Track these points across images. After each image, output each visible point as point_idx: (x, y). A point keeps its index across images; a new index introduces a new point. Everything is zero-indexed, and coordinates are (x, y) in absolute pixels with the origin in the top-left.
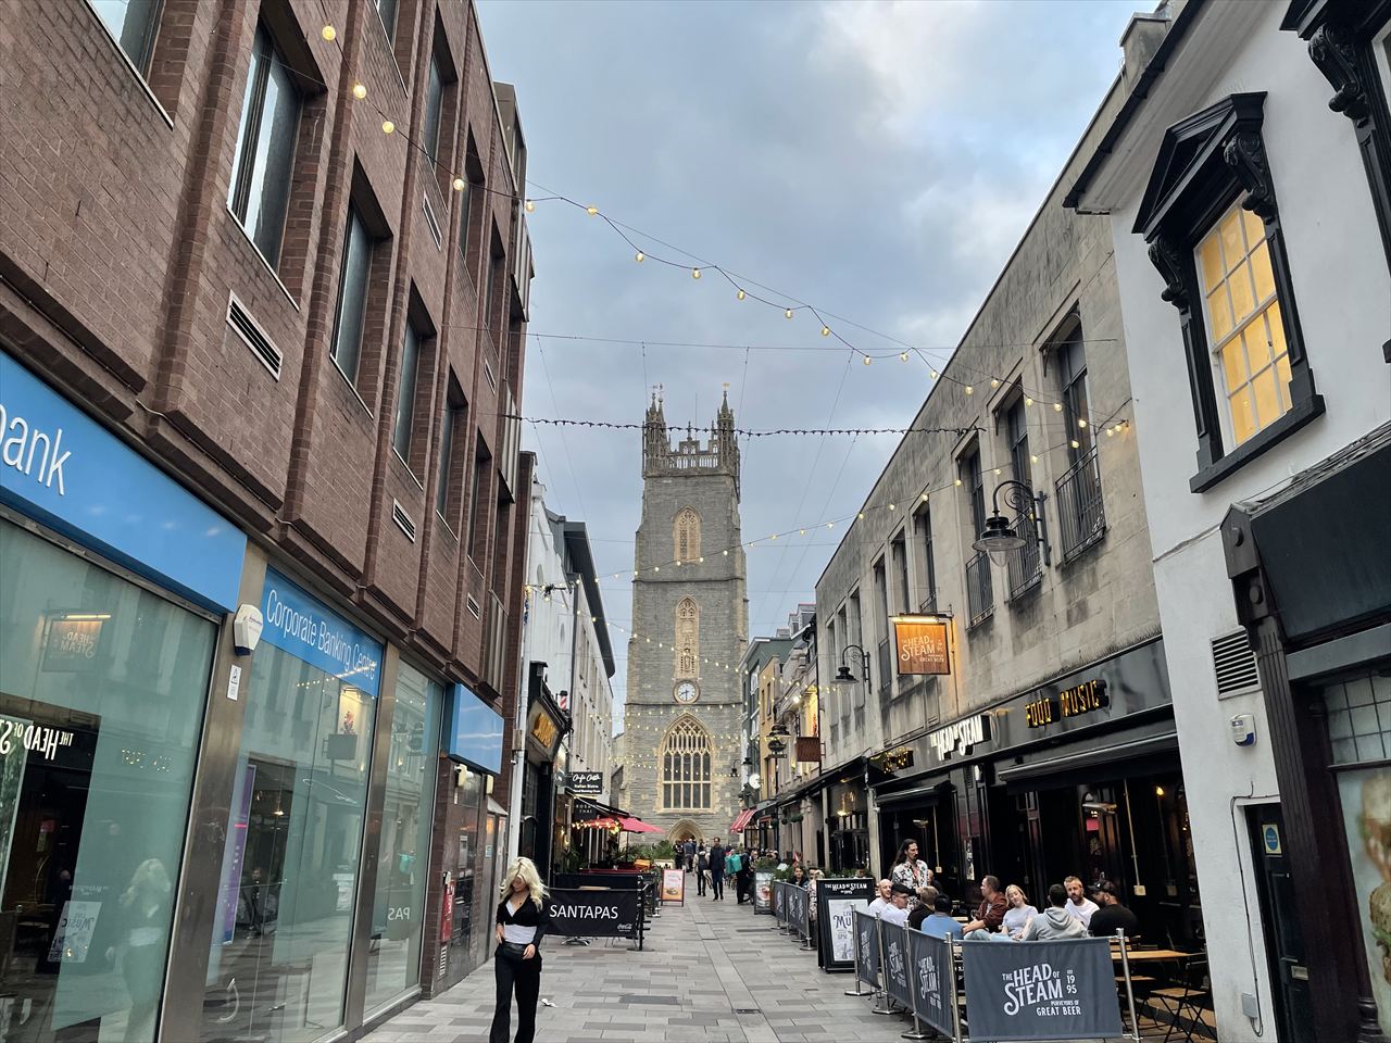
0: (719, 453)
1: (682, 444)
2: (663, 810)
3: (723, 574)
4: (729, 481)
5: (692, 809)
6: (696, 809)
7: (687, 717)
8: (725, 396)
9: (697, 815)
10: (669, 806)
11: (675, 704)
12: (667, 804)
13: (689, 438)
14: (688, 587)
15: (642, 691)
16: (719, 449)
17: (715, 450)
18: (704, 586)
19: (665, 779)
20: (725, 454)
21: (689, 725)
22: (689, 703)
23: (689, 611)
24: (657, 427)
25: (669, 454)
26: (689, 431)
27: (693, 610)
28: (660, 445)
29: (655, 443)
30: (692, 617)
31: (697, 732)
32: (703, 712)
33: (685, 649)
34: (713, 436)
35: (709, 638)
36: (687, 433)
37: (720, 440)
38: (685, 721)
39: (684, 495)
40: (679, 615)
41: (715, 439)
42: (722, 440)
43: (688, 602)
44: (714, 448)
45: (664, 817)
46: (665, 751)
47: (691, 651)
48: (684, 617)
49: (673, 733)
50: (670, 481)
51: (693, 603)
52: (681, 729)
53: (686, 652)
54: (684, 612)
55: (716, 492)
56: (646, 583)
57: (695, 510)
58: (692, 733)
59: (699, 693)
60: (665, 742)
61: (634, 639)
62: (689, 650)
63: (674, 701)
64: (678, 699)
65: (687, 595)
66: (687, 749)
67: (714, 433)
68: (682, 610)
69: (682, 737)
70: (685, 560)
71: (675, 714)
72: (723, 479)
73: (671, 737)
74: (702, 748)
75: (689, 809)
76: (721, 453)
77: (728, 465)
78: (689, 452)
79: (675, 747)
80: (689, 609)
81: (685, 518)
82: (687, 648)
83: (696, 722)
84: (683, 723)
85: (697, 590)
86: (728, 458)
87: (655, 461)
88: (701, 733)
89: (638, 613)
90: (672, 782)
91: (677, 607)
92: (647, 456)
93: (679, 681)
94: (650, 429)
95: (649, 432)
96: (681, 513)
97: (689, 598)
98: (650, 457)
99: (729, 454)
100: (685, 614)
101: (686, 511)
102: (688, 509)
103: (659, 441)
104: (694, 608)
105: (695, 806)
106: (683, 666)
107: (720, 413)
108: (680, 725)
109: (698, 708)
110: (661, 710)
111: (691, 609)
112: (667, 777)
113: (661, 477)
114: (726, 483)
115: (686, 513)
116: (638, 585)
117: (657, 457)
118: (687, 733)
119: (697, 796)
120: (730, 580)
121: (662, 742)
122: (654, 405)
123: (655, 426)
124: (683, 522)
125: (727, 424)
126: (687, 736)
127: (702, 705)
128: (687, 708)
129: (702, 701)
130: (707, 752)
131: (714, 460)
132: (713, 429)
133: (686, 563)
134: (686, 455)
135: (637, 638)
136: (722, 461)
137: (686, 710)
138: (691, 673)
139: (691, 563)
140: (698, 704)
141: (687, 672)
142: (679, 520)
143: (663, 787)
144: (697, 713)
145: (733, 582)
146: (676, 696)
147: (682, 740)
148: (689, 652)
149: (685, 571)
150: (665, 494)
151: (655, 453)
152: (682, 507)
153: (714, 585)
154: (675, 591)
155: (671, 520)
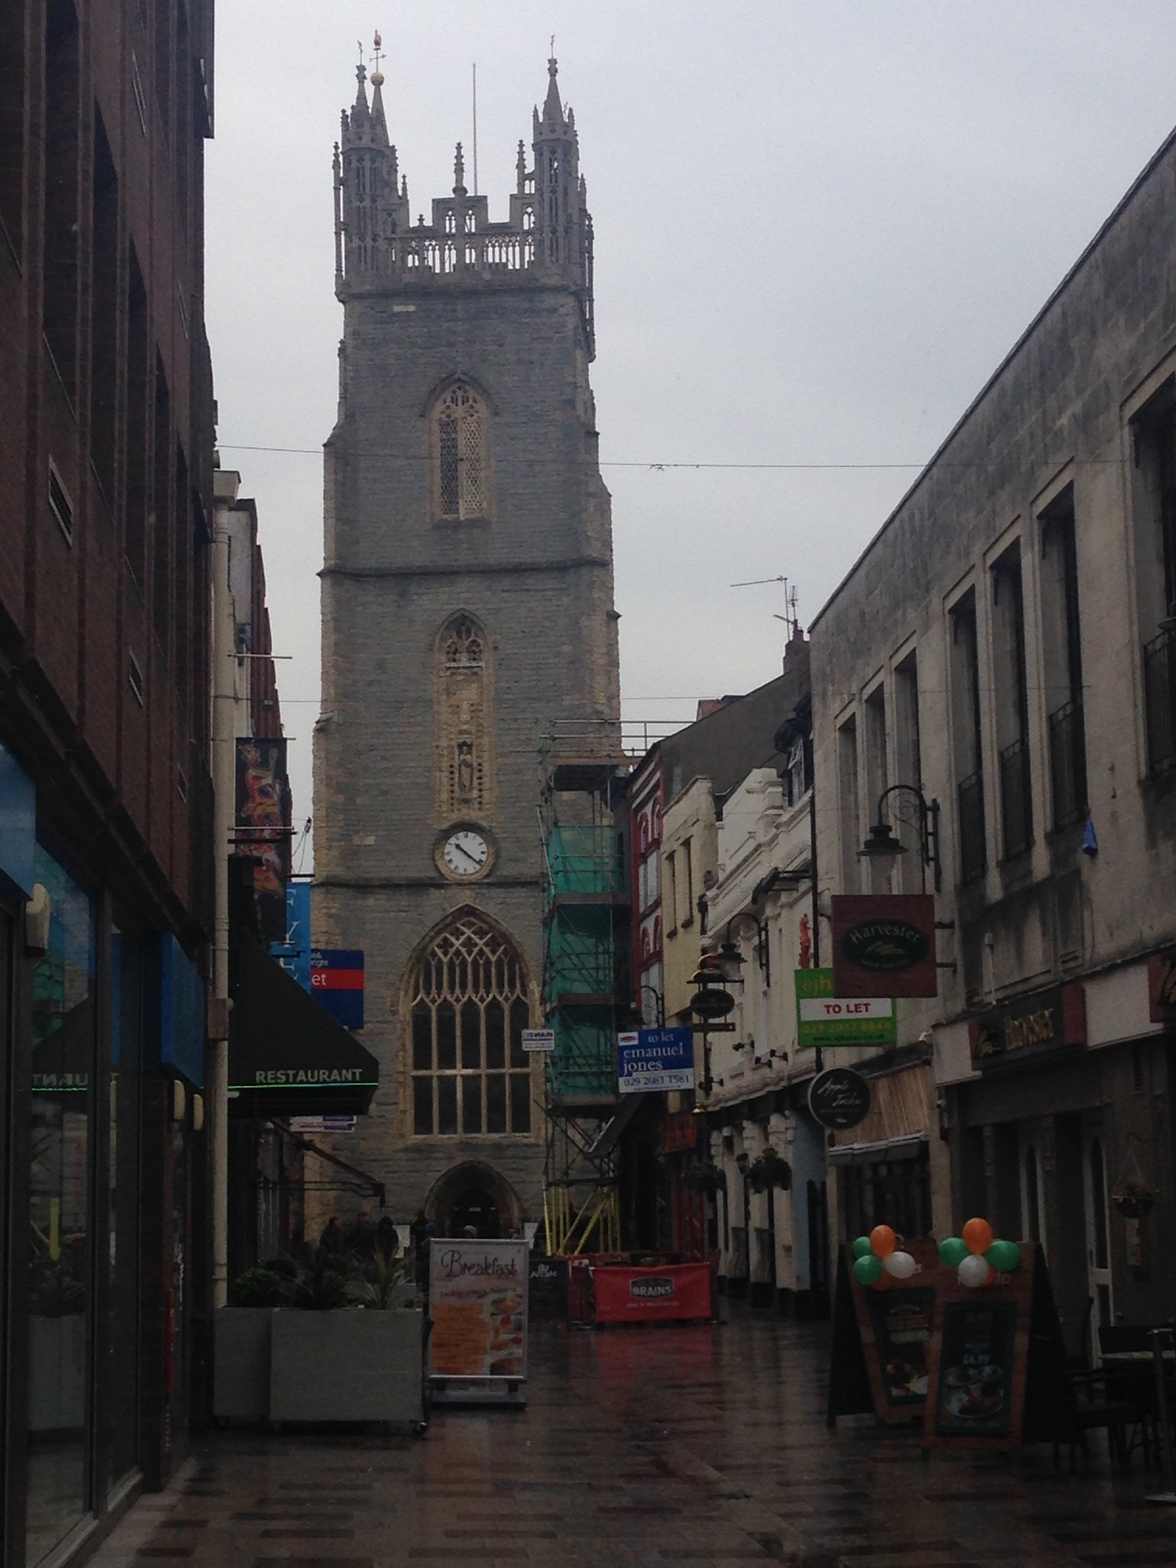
0: (540, 229)
1: (440, 206)
2: (411, 1138)
3: (553, 552)
4: (564, 304)
6: (495, 1136)
7: (468, 911)
8: (553, 72)
9: (497, 1147)
10: (429, 1131)
11: (438, 883)
12: (423, 1124)
13: (459, 190)
14: (464, 584)
15: (352, 853)
16: (539, 218)
17: (529, 222)
18: (507, 582)
19: (417, 1066)
20: (554, 232)
21: (474, 933)
22: (473, 878)
23: (468, 651)
24: (373, 161)
25: (406, 232)
26: (459, 169)
27: (479, 646)
28: (380, 204)
29: (367, 202)
30: (474, 664)
31: (493, 952)
32: (508, 900)
33: (460, 746)
34: (521, 185)
35: (521, 716)
36: (454, 176)
37: (542, 196)
38: (463, 925)
39: (451, 345)
40: (443, 658)
41: (527, 192)
42: (547, 196)
43: (462, 624)
44: (526, 217)
45: (417, 1156)
46: (415, 998)
47: (474, 749)
48: (454, 665)
49: (434, 954)
50: (412, 308)
51: (481, 629)
52: (452, 945)
53: (461, 753)
54: (455, 652)
55: (535, 336)
56: (359, 576)
57: (477, 383)
58: (481, 953)
59: (497, 855)
60: (414, 976)
61: (327, 720)
62: (470, 746)
63: (433, 874)
64: (444, 870)
65: (462, 606)
66: (470, 992)
67: (523, 178)
68: (449, 647)
69: (457, 962)
70: (455, 516)
71: (436, 906)
72: (550, 301)
73: (428, 964)
74: (506, 988)
75: (479, 1135)
76: (547, 230)
77: (561, 262)
78: (460, 226)
79: (440, 986)
80: (467, 643)
81: (453, 405)
82: (464, 744)
83: (491, 926)
84: (458, 929)
85: (488, 594)
86: (561, 242)
87: (369, 252)
88: (505, 952)
89: (336, 653)
90: (435, 1072)
91: (437, 640)
92: (349, 240)
93: (445, 825)
94: (355, 163)
95: (353, 174)
96: (443, 390)
97: (466, 614)
98: (356, 242)
99: (566, 231)
100: (457, 656)
101: (455, 387)
102: (459, 380)
103: (379, 199)
104: (480, 641)
105: (492, 1128)
106: (456, 788)
107: (541, 120)
108: (452, 934)
109: (499, 894)
110: (403, 899)
111: (474, 642)
112: (422, 1060)
113: (388, 295)
114: (562, 310)
115: (454, 392)
116: (334, 585)
117: (375, 240)
118: (470, 953)
119: (496, 1105)
120: (570, 568)
121: (406, 978)
122: (361, 96)
123: (367, 157)
124: (449, 416)
125: (560, 151)
126: (470, 960)
127: (505, 884)
128: (468, 892)
129: (505, 873)
130: (518, 997)
131: (527, 248)
132: (521, 166)
133: (457, 525)
134: (450, 236)
135: (335, 719)
136: (547, 252)
137: (465, 897)
138: (477, 806)
139: (471, 524)
140: (493, 880)
141: (467, 801)
142: (438, 411)
143: (410, 1083)
144: (491, 905)
145: (585, 571)
146: (439, 863)
147: (458, 970)
148: (469, 753)
149: (455, 546)
150: (400, 342)
151: (368, 231)
152: (444, 376)
153: (531, 581)
154: (431, 596)
155: (416, 409)
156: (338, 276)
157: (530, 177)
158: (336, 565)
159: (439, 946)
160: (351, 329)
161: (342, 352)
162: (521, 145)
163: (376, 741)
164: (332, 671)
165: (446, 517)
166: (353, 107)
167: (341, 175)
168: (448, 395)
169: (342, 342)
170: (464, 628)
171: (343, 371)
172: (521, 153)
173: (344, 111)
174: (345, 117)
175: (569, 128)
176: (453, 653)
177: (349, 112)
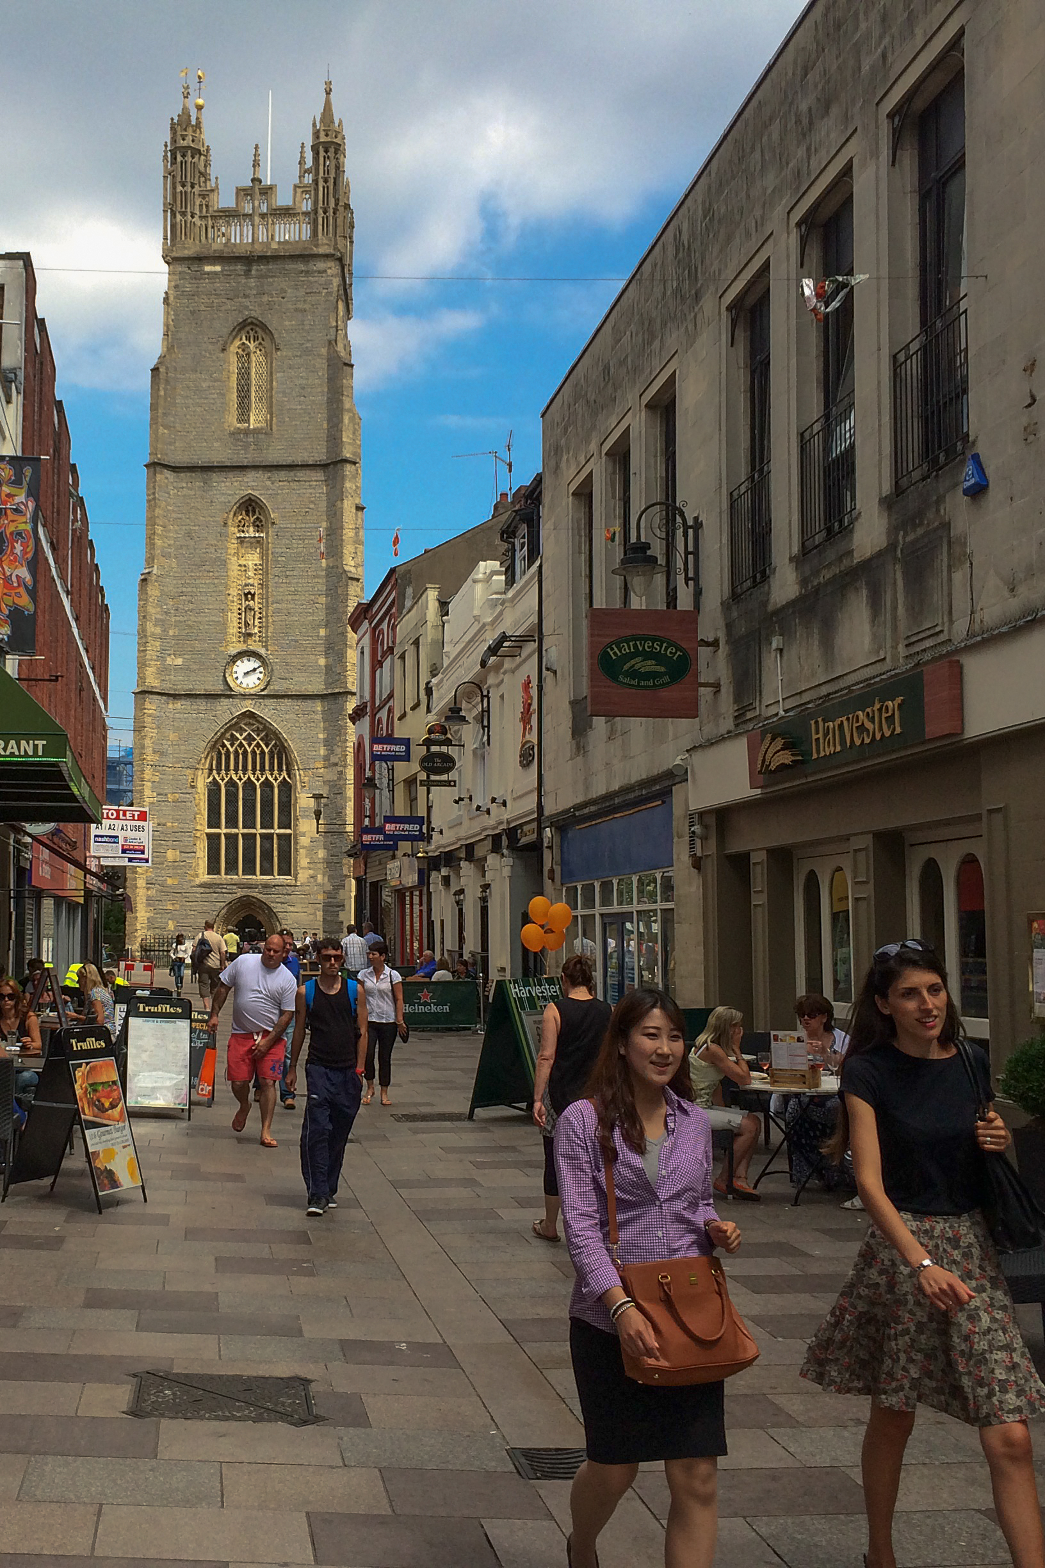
0: (315, 212)
1: (242, 193)
2: (205, 877)
3: (320, 454)
4: (333, 268)
5: (259, 878)
6: (266, 878)
7: (250, 715)
8: (328, 92)
9: (266, 886)
10: (219, 873)
11: (228, 694)
12: (213, 868)
13: (256, 181)
14: (251, 477)
15: (165, 671)
16: (315, 203)
17: (307, 206)
18: (283, 474)
19: (210, 826)
20: (324, 211)
21: (254, 731)
22: (252, 692)
23: (254, 525)
24: (193, 157)
25: (216, 211)
26: (256, 164)
27: (261, 521)
28: (197, 190)
29: (188, 190)
30: (257, 534)
31: (267, 745)
32: (277, 708)
33: (247, 595)
34: (301, 177)
35: (291, 573)
36: (252, 169)
37: (317, 184)
38: (245, 724)
39: (246, 296)
40: (235, 530)
41: (306, 182)
42: (321, 186)
43: (250, 506)
44: (305, 201)
45: (207, 890)
46: (209, 777)
47: (256, 596)
48: (243, 535)
49: (224, 746)
50: (216, 266)
51: (262, 508)
52: (238, 739)
53: (247, 599)
54: (244, 526)
55: (308, 291)
56: (174, 467)
57: (264, 327)
58: (258, 745)
59: (271, 675)
60: (208, 760)
61: (149, 573)
62: (253, 595)
63: (225, 687)
64: (232, 684)
65: (250, 492)
66: (250, 772)
67: (304, 172)
68: (240, 522)
69: (241, 752)
70: (247, 425)
71: (227, 711)
72: (321, 265)
73: (220, 753)
74: (276, 772)
75: (253, 877)
76: (320, 212)
77: (330, 235)
78: (256, 208)
79: (227, 769)
80: (252, 520)
81: (247, 343)
82: (249, 593)
83: (266, 727)
84: (241, 727)
85: (268, 483)
86: (331, 220)
87: (188, 226)
88: (275, 745)
89: (156, 524)
90: (223, 830)
91: (231, 516)
92: (173, 216)
93: (234, 652)
95: (176, 166)
96: (241, 330)
97: (253, 498)
98: (178, 218)
99: (335, 214)
100: (245, 529)
101: (248, 328)
102: (252, 323)
103: (197, 187)
104: (263, 518)
105: (264, 872)
106: (243, 625)
107: (318, 127)
108: (237, 731)
109: (271, 703)
110: (202, 705)
111: (258, 518)
112: (213, 821)
113: (201, 259)
114: (329, 272)
115: (248, 332)
116: (156, 473)
117: (192, 217)
118: (250, 745)
119: (267, 855)
120: (331, 465)
121: (203, 761)
122: (185, 109)
123: (190, 156)
124: (243, 350)
125: (332, 150)
126: (249, 750)
127: (274, 696)
128: (250, 701)
129: (276, 688)
130: (284, 778)
131: (305, 226)
132: (302, 162)
133: (248, 432)
134: (248, 215)
135: (154, 573)
136: (319, 227)
137: (248, 706)
138: (258, 639)
139: (257, 431)
140: (268, 693)
141: (250, 635)
142: (234, 347)
143: (205, 839)
144: (266, 711)
145: (339, 467)
146: (229, 679)
147: (241, 757)
148: (253, 599)
149: (246, 447)
150: (209, 294)
151: (189, 210)
152: (241, 320)
153: (301, 474)
154: (227, 484)
155: (220, 346)
156: (164, 242)
157: (308, 171)
158: (159, 459)
159: (228, 740)
160: (172, 283)
161: (165, 298)
162: (302, 146)
163: (184, 589)
164: (153, 537)
165: (239, 425)
166: (179, 116)
167: (169, 167)
168: (244, 334)
169: (166, 293)
170: (250, 508)
171: (167, 314)
172: (302, 152)
173: (172, 119)
174: (172, 122)
175: (339, 134)
176: (241, 526)
177: (176, 119)
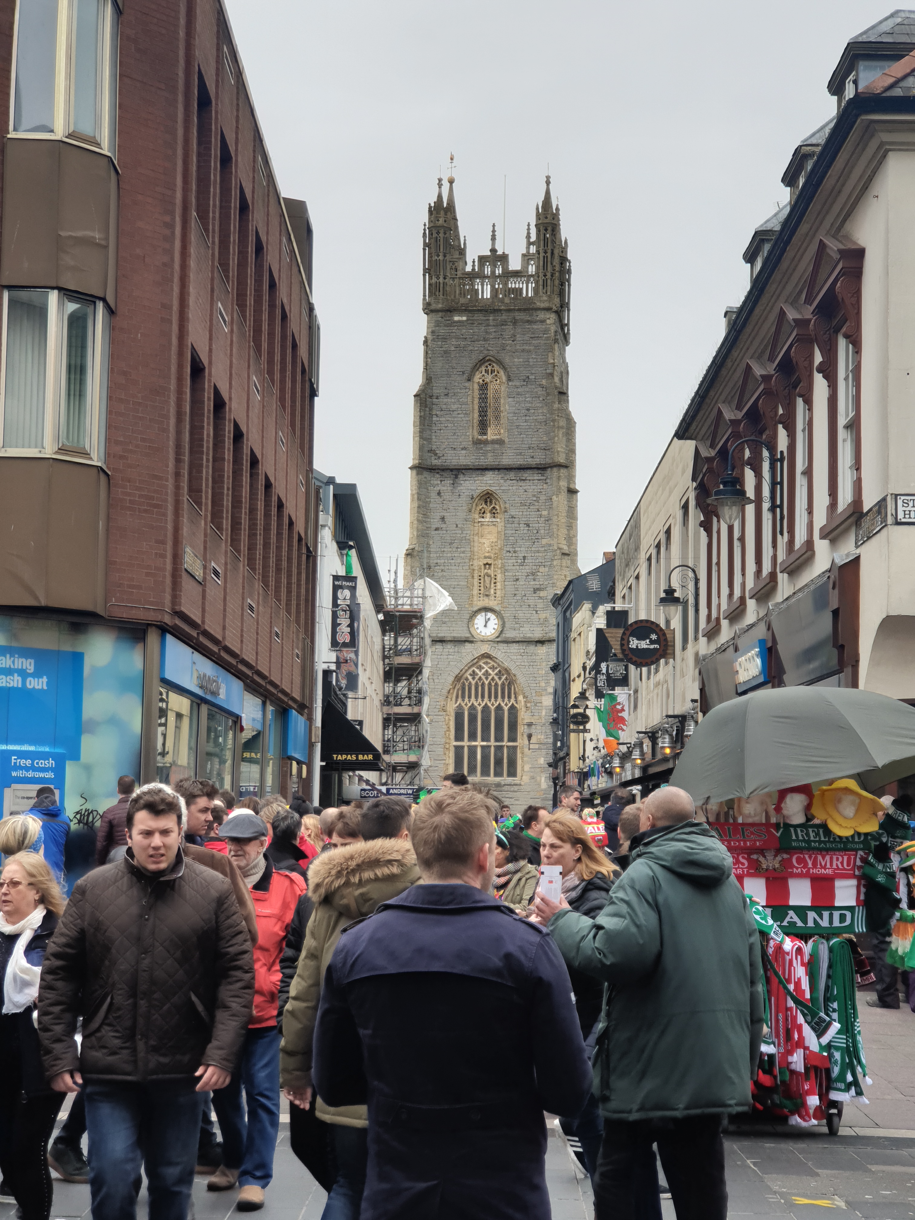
0: (537, 273)
1: (482, 260)
3: (539, 458)
4: (551, 319)
6: (498, 779)
7: (487, 656)
8: (548, 183)
9: (498, 785)
11: (470, 640)
13: (493, 251)
14: (489, 475)
16: (537, 268)
17: (532, 269)
18: (512, 475)
19: (457, 740)
20: (545, 276)
21: (490, 668)
22: (489, 638)
23: (491, 512)
24: (445, 233)
25: (463, 274)
26: (493, 238)
27: (496, 509)
28: (448, 258)
29: (441, 258)
30: (494, 520)
31: (500, 678)
32: (508, 651)
33: (485, 565)
34: (528, 248)
35: (519, 549)
36: (491, 242)
37: (539, 254)
38: (484, 663)
39: (486, 340)
40: (477, 516)
41: (531, 252)
42: (542, 254)
43: (488, 497)
44: (530, 266)
46: (456, 703)
47: (492, 566)
48: (482, 520)
49: (467, 679)
50: (464, 318)
51: (496, 499)
52: (477, 674)
53: (485, 568)
54: (484, 513)
55: (533, 336)
56: (432, 469)
57: (500, 363)
58: (493, 679)
59: (503, 625)
60: (456, 690)
61: (413, 549)
62: (490, 565)
63: (468, 635)
64: (473, 633)
65: (488, 488)
66: (486, 700)
67: (529, 244)
68: (481, 510)
69: (480, 684)
70: (485, 437)
71: (469, 652)
72: (542, 315)
73: (464, 684)
74: (506, 699)
75: (489, 778)
76: (541, 275)
77: (549, 293)
78: (493, 272)
79: (470, 697)
80: (490, 508)
81: (486, 374)
82: (487, 564)
83: (499, 665)
84: (480, 666)
85: (502, 481)
86: (549, 281)
87: (441, 285)
88: (506, 679)
89: (418, 512)
90: (466, 743)
91: (474, 505)
92: (430, 278)
93: (475, 609)
94: (435, 235)
95: (433, 240)
96: (480, 366)
97: (490, 492)
98: (434, 280)
99: (552, 276)
100: (485, 515)
101: (487, 364)
102: (490, 360)
103: (448, 255)
104: (497, 507)
105: (496, 775)
106: (482, 588)
107: (540, 211)
108: (477, 668)
109: (502, 646)
110: (451, 648)
111: (494, 508)
112: (459, 736)
113: (450, 310)
114: (548, 322)
115: (487, 367)
116: (418, 474)
117: (445, 278)
118: (487, 678)
119: (499, 762)
120: (548, 467)
121: (451, 691)
122: (440, 197)
123: (442, 231)
124: (483, 381)
125: (550, 229)
126: (487, 683)
127: (507, 642)
128: (487, 646)
129: (507, 635)
130: (513, 704)
131: (530, 285)
132: (528, 236)
133: (486, 442)
134: (488, 277)
135: (416, 549)
136: (541, 287)
137: (485, 649)
138: (493, 598)
139: (494, 442)
140: (501, 640)
141: (487, 596)
142: (477, 378)
143: (452, 750)
144: (500, 653)
145: (555, 470)
146: (471, 629)
147: (480, 688)
148: (490, 569)
149: (485, 454)
150: (457, 338)
151: (442, 274)
152: (481, 358)
153: (526, 475)
154: (471, 482)
155: (466, 376)
156: (424, 299)
157: (533, 244)
158: (420, 464)
159: (471, 675)
160: (430, 330)
161: (426, 342)
162: (529, 225)
163: (439, 561)
164: (416, 522)
165: (480, 437)
166: (435, 203)
167: (427, 241)
168: (483, 369)
169: (425, 337)
170: (488, 500)
171: (426, 353)
172: (529, 229)
173: (430, 204)
174: (430, 207)
175: (556, 216)
176: (482, 513)
177: (433, 205)
